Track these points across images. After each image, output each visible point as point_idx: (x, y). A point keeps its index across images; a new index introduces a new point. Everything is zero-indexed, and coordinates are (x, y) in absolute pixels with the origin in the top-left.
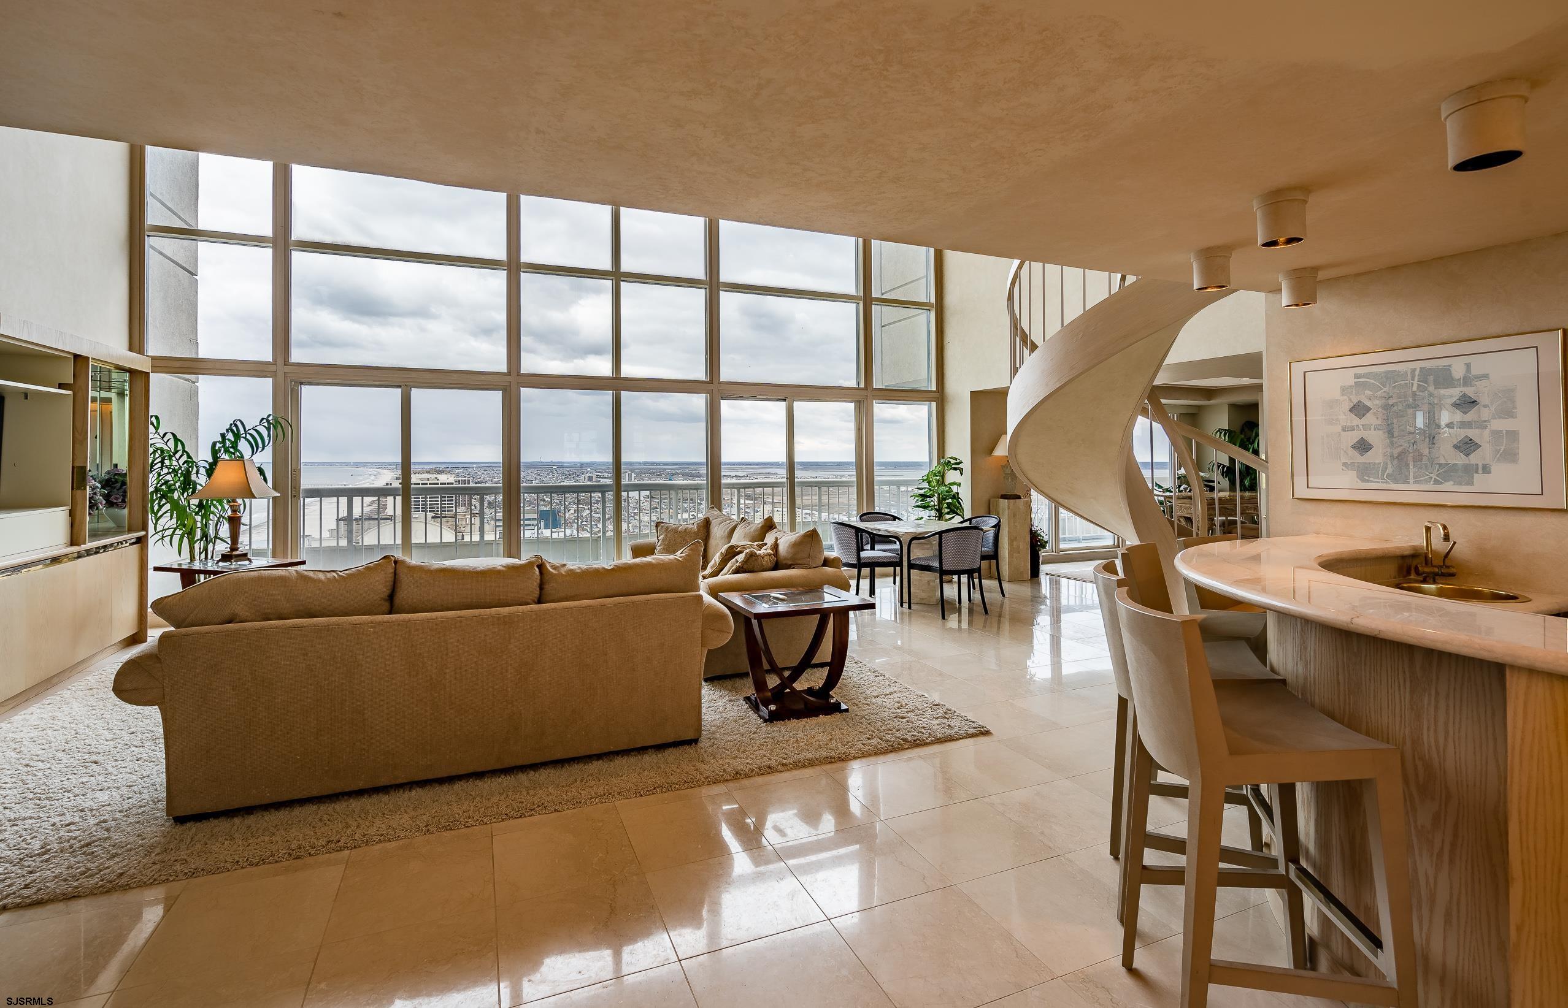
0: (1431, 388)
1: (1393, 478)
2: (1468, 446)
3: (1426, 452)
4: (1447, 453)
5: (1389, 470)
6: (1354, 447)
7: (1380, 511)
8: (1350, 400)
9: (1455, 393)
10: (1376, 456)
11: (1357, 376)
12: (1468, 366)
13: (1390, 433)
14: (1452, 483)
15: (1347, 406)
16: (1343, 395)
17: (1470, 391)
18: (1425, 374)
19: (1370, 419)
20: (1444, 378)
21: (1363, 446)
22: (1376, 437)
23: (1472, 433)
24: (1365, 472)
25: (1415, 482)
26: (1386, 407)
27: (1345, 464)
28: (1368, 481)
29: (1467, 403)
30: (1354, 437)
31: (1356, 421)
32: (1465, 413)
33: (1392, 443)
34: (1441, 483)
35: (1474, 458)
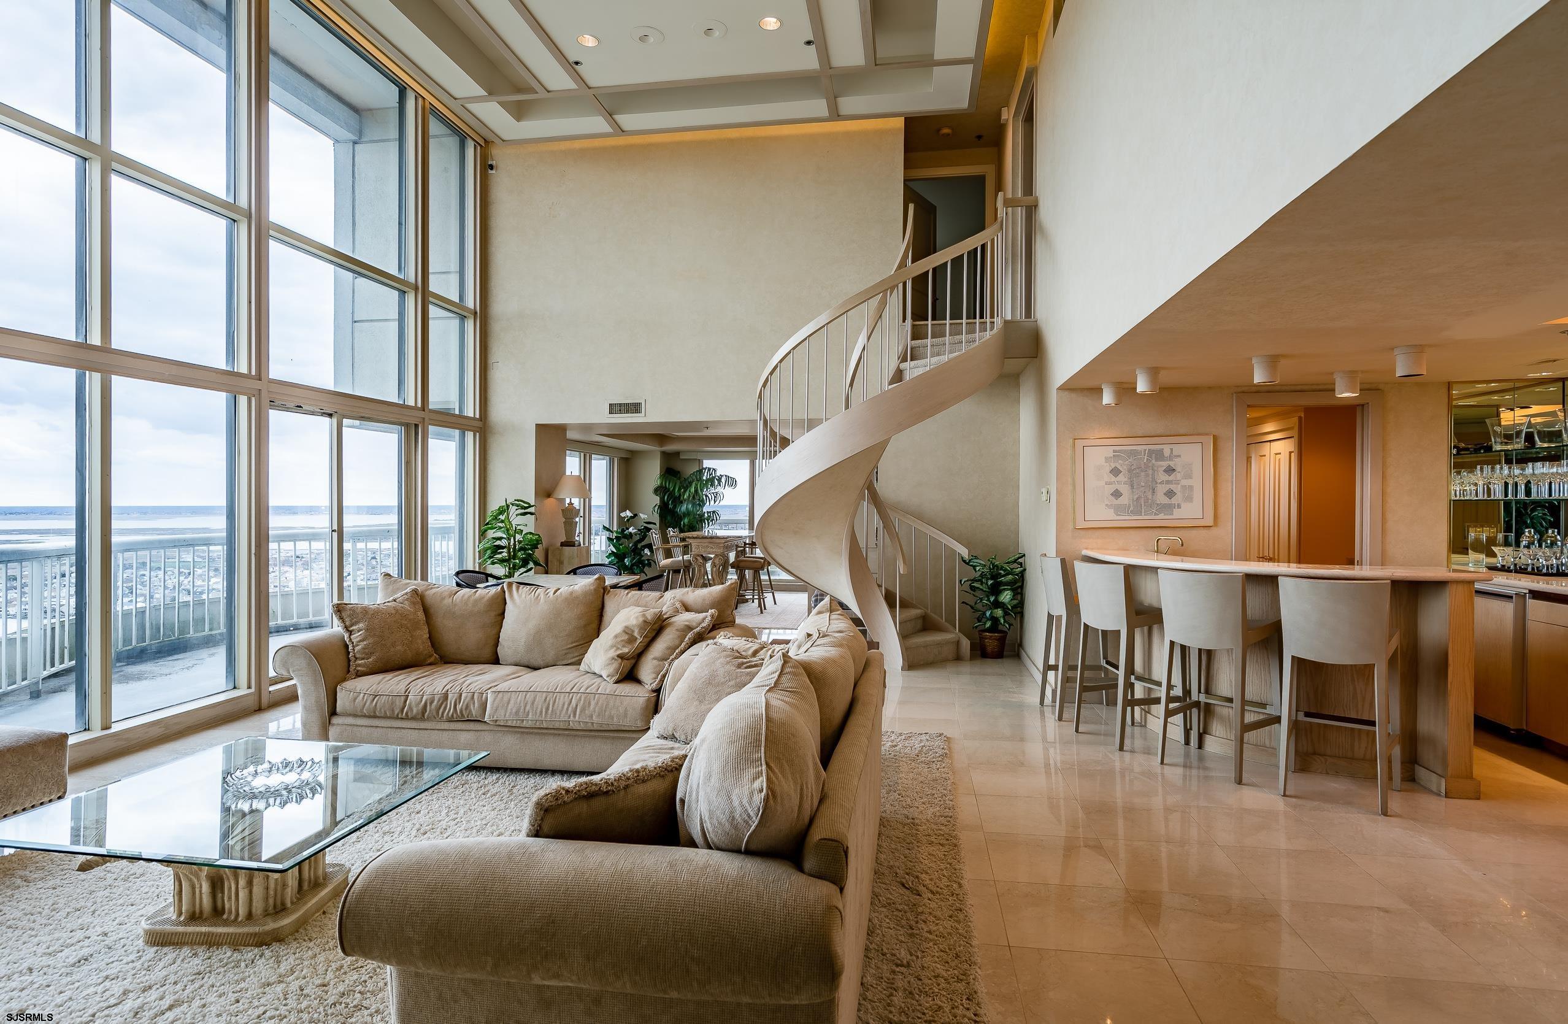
0: (1153, 461)
1: (1133, 513)
2: (1170, 494)
3: (1150, 497)
4: (1162, 499)
5: (1131, 508)
6: (1112, 494)
7: (1123, 532)
8: (1110, 466)
9: (1164, 464)
10: (1124, 500)
11: (1114, 451)
12: (1172, 450)
13: (1132, 486)
14: (1163, 514)
15: (1108, 469)
16: (1106, 462)
17: (1171, 463)
18: (1151, 452)
19: (1121, 478)
20: (1159, 455)
21: (1117, 494)
22: (1124, 489)
23: (1172, 487)
24: (1118, 509)
25: (1145, 515)
26: (1130, 471)
27: (1107, 505)
28: (1120, 515)
29: (1170, 470)
30: (1112, 488)
31: (1113, 479)
32: (1169, 476)
33: (1133, 492)
34: (1158, 515)
35: (1174, 501)
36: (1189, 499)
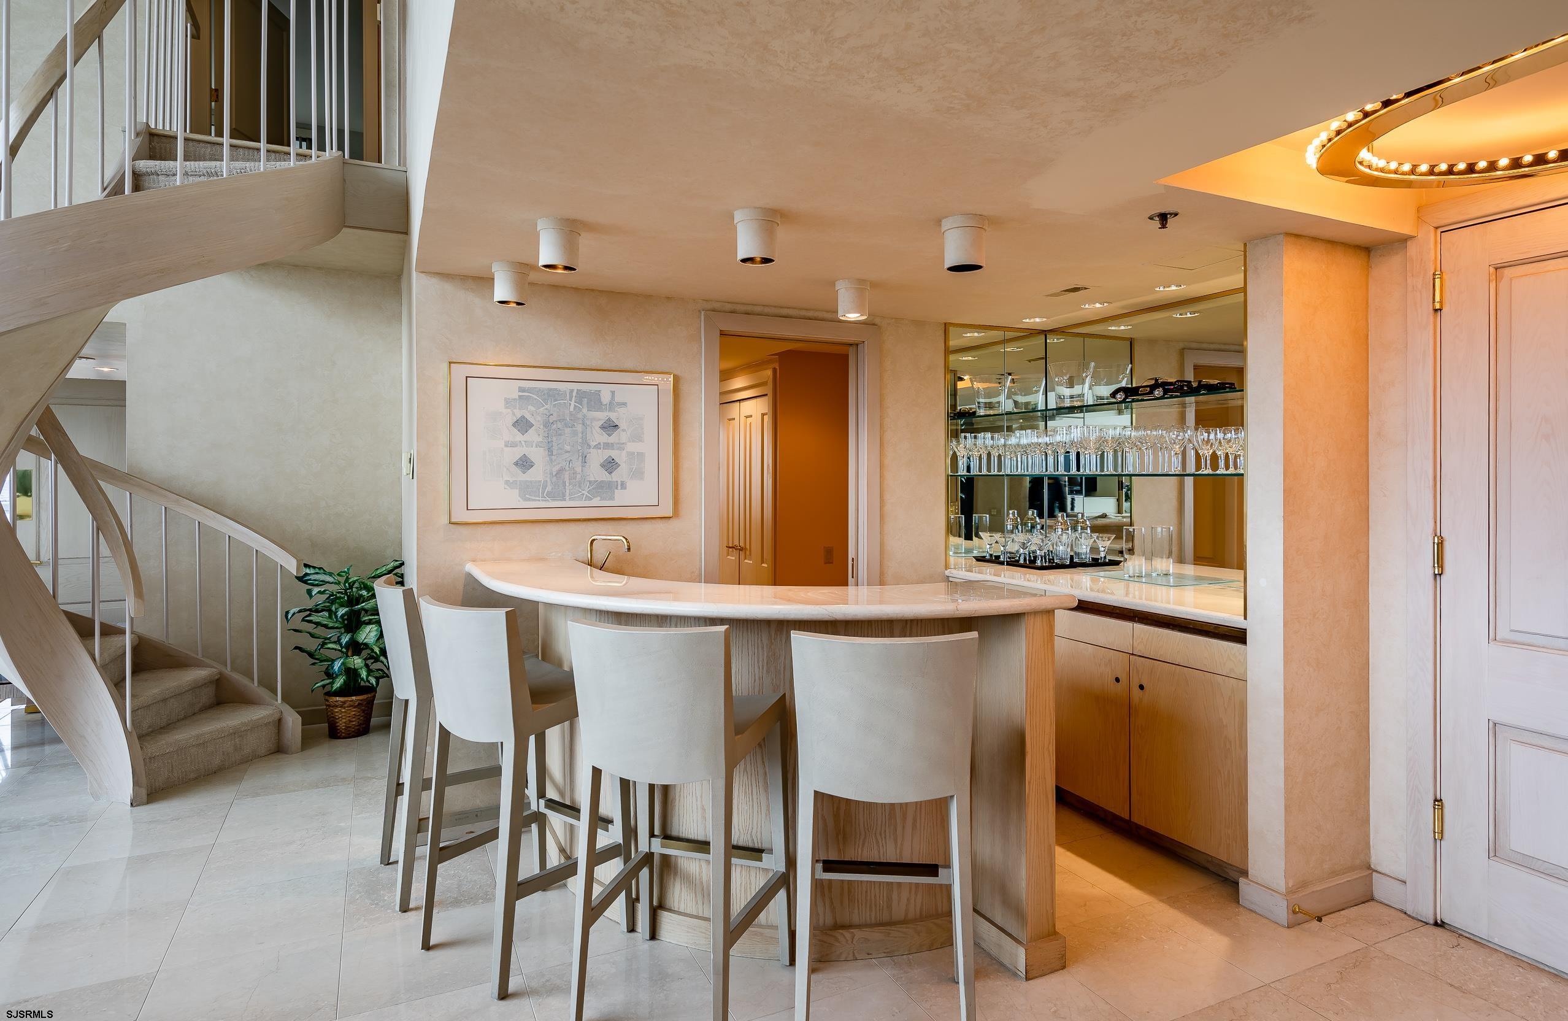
0: (585, 410)
1: (552, 496)
2: (610, 465)
3: (579, 469)
4: (596, 473)
5: (549, 488)
6: (516, 464)
7: (537, 529)
8: (514, 414)
9: (602, 416)
10: (537, 474)
11: (521, 390)
12: (613, 393)
13: (550, 451)
14: (599, 498)
15: (511, 420)
16: (506, 408)
17: (613, 416)
18: (581, 395)
19: (532, 435)
20: (594, 402)
21: (524, 464)
22: (537, 455)
23: (614, 454)
24: (526, 490)
25: (570, 499)
26: (547, 424)
27: (507, 482)
28: (529, 500)
29: (611, 427)
30: (517, 453)
31: (519, 437)
32: (609, 435)
33: (551, 460)
34: (591, 499)
35: (615, 476)
36: (638, 474)
